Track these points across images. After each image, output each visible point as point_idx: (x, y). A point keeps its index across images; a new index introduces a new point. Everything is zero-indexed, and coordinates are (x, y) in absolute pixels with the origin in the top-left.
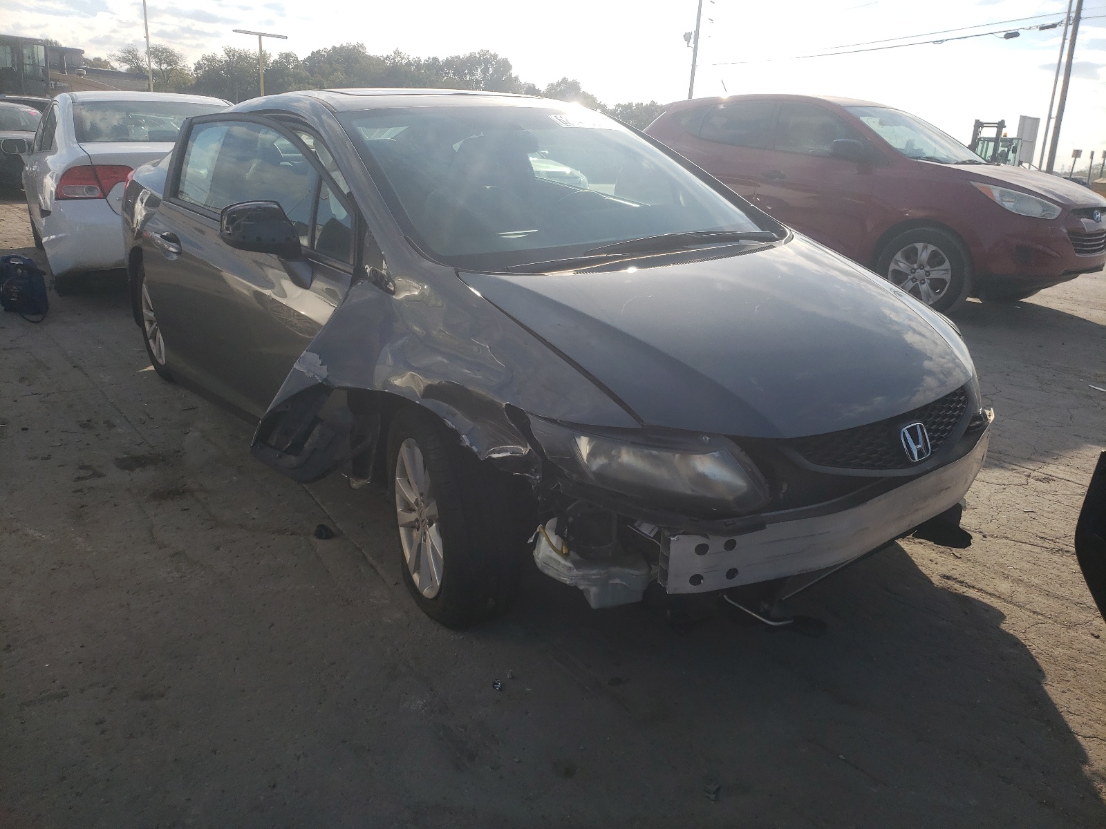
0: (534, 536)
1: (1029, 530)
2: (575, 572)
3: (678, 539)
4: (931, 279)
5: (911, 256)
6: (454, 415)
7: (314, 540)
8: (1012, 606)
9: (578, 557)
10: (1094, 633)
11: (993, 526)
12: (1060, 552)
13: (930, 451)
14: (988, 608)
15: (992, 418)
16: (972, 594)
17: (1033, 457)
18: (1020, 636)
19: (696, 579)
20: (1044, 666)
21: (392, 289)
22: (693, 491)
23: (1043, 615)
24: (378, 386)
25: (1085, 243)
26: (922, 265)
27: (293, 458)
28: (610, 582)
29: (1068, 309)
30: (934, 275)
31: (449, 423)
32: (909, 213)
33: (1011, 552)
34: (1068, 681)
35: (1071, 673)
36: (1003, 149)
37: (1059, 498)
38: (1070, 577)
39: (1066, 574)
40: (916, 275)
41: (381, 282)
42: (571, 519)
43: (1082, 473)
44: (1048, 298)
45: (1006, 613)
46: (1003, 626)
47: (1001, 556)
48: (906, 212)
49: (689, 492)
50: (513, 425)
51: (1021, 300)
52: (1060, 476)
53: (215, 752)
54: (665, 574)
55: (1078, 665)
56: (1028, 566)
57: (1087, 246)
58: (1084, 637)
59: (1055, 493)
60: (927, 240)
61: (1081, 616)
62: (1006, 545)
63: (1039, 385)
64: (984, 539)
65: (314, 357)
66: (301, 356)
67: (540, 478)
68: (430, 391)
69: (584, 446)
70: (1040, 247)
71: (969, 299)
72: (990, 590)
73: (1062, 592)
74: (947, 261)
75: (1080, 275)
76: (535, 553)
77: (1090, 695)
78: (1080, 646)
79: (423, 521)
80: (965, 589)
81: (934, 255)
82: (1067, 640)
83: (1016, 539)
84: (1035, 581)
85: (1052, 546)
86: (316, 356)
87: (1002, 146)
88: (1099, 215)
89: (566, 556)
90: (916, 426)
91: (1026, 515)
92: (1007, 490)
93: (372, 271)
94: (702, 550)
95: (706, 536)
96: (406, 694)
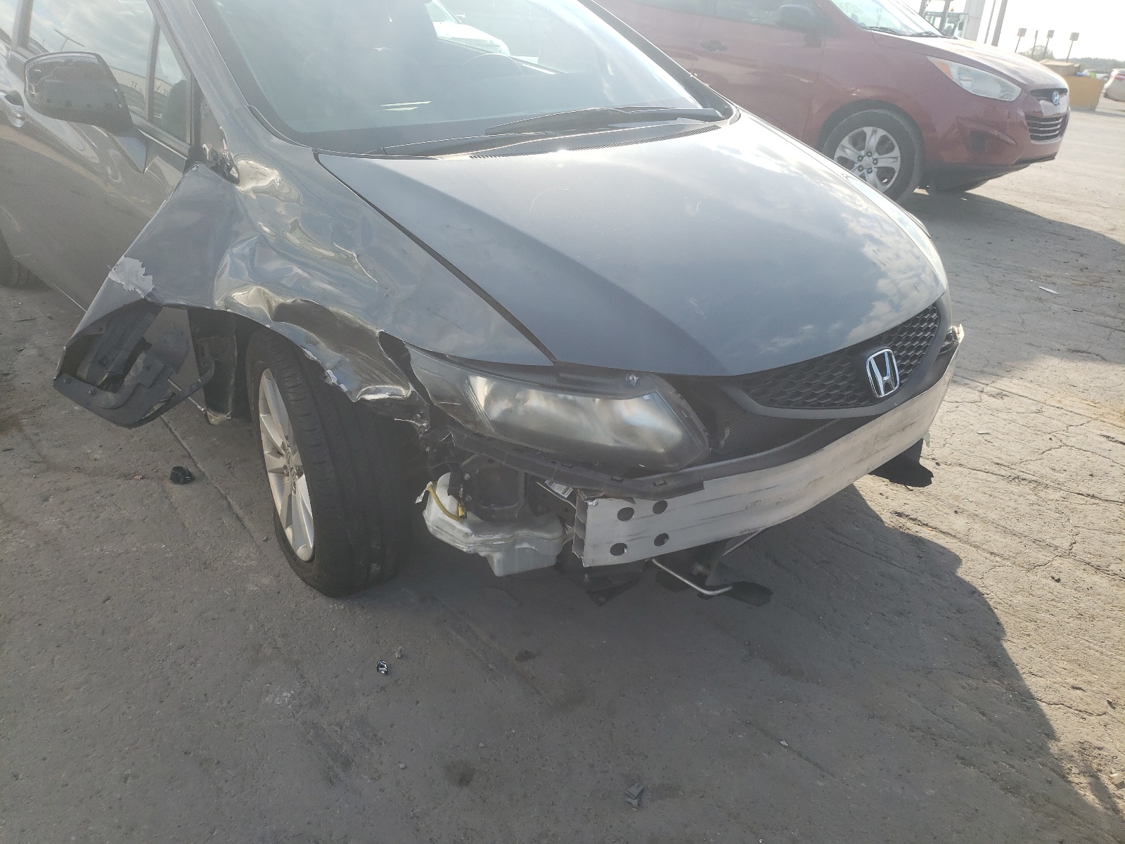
0: (423, 494)
1: (985, 455)
2: (474, 538)
3: (597, 504)
4: (879, 168)
5: (859, 142)
6: (315, 344)
7: (170, 485)
8: (968, 547)
9: (477, 519)
10: (1054, 575)
11: (946, 451)
12: (1017, 480)
13: (898, 383)
14: (943, 551)
15: (961, 336)
16: (925, 533)
17: (985, 369)
18: (977, 584)
19: (618, 549)
20: (1003, 619)
21: (236, 175)
22: (616, 441)
23: (1001, 556)
24: (219, 304)
25: (1042, 129)
26: (870, 152)
27: (110, 395)
28: (518, 547)
29: (1016, 201)
30: (882, 163)
31: (309, 353)
32: (858, 93)
33: (966, 483)
34: (1029, 635)
35: (1032, 626)
36: (949, 25)
37: (1014, 417)
38: (1028, 509)
39: (1024, 506)
40: (863, 163)
41: (222, 168)
42: (467, 476)
43: (1036, 387)
44: (994, 189)
45: (962, 556)
46: (960, 572)
47: (956, 487)
48: (852, 92)
49: (611, 444)
50: (390, 359)
51: (968, 192)
52: (1014, 391)
53: (16, 776)
54: (581, 543)
55: (1038, 616)
56: (984, 499)
57: (1043, 132)
58: (1044, 581)
59: (1009, 410)
60: (877, 124)
61: (1040, 556)
62: (961, 473)
63: (989, 286)
64: (937, 467)
65: (136, 264)
66: (118, 263)
67: (427, 426)
68: (282, 313)
69: (481, 388)
70: (996, 133)
71: (917, 191)
72: (944, 528)
73: (1020, 527)
74: (897, 148)
75: (1031, 165)
76: (426, 513)
77: (1054, 652)
78: (1040, 592)
79: (292, 469)
80: (918, 528)
81: (883, 141)
82: (1026, 586)
83: (970, 467)
84: (992, 515)
85: (1009, 474)
86: (137, 263)
87: (948, 23)
88: (1058, 97)
89: (462, 519)
90: (883, 354)
91: (980, 437)
92: (960, 408)
93: (212, 151)
94: (625, 515)
95: (631, 500)
96: (271, 684)
